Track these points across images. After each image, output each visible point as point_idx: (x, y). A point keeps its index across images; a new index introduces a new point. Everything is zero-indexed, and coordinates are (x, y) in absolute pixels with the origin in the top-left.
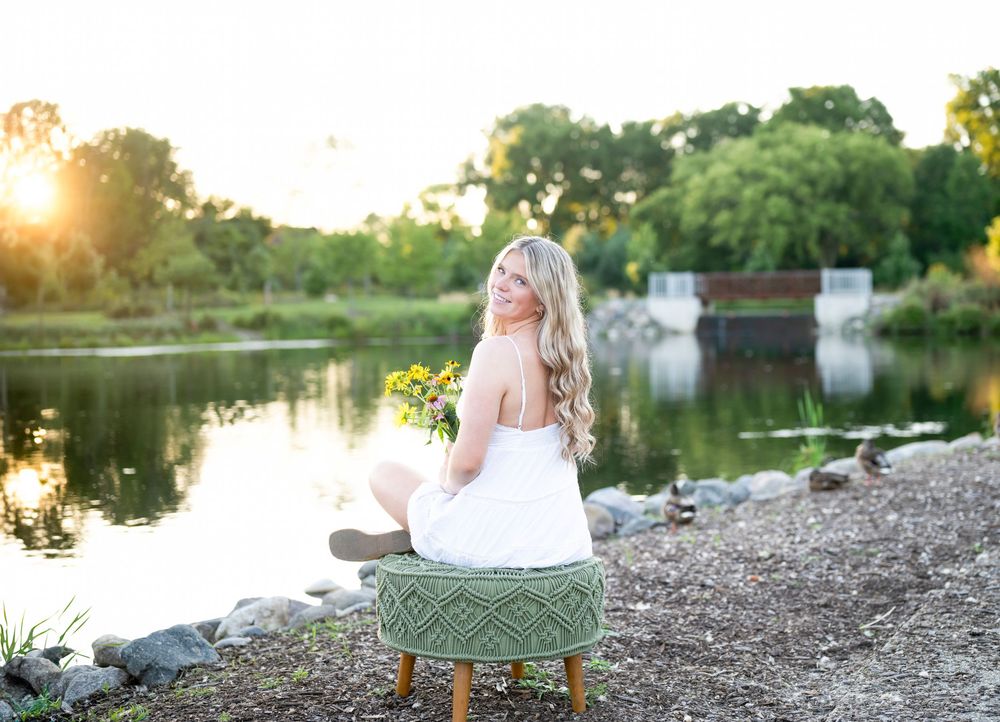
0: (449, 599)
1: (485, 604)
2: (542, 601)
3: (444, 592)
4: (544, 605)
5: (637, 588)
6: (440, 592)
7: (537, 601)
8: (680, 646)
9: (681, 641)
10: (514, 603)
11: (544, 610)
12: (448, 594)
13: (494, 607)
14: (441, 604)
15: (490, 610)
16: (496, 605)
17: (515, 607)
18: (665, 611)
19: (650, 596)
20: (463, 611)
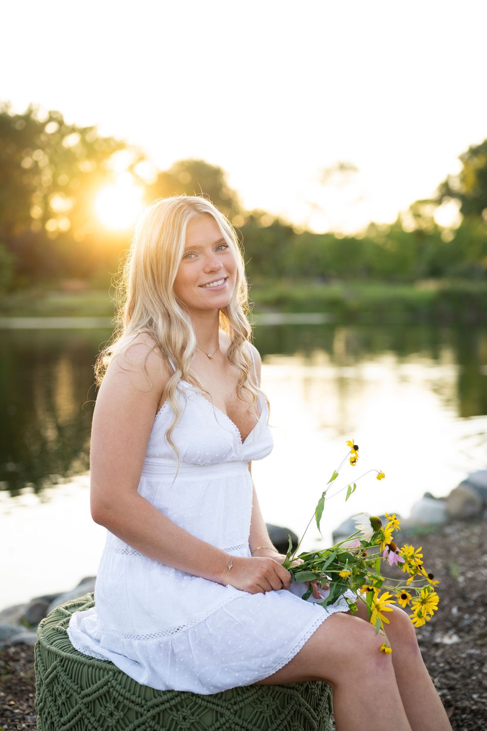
0: (94, 696)
1: (137, 708)
2: (219, 709)
3: (88, 686)
4: (222, 715)
5: (455, 611)
6: (84, 685)
7: (211, 709)
8: (472, 711)
9: (476, 703)
10: (178, 711)
11: (222, 720)
12: (94, 687)
13: (149, 714)
14: (86, 700)
15: (144, 718)
16: (153, 712)
17: (178, 716)
18: (472, 651)
19: (466, 622)
20: (111, 714)
